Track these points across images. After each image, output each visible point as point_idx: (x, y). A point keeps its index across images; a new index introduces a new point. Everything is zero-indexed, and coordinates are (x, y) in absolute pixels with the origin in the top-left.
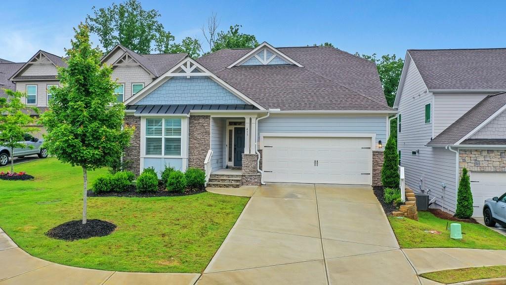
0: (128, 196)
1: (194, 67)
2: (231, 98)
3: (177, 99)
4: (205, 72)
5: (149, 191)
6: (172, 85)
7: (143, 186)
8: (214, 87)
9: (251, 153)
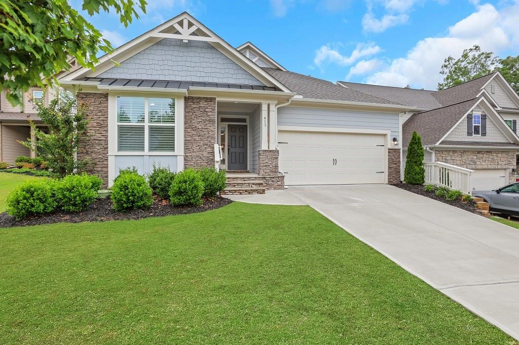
0: (96, 220)
1: (193, 29)
2: (244, 76)
3: (166, 72)
4: (210, 36)
5: (139, 208)
6: (159, 52)
7: (128, 199)
8: (220, 61)
9: (270, 149)
